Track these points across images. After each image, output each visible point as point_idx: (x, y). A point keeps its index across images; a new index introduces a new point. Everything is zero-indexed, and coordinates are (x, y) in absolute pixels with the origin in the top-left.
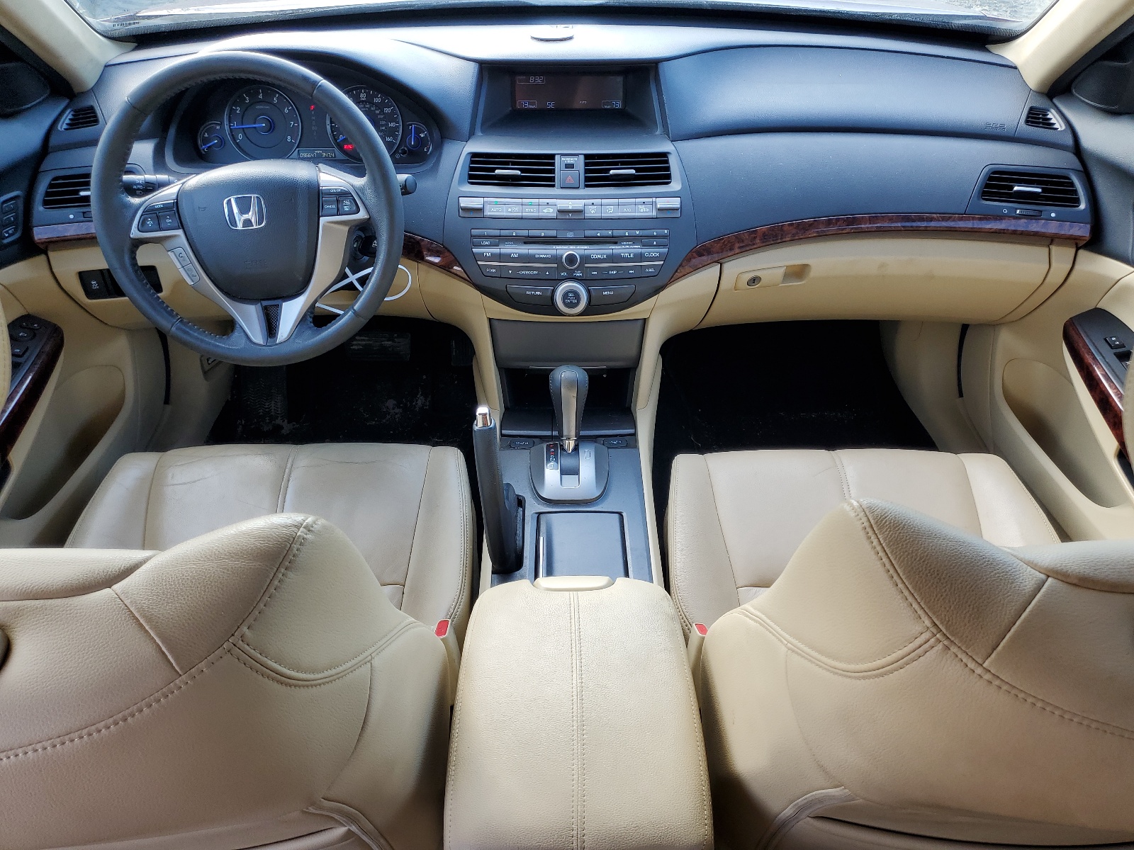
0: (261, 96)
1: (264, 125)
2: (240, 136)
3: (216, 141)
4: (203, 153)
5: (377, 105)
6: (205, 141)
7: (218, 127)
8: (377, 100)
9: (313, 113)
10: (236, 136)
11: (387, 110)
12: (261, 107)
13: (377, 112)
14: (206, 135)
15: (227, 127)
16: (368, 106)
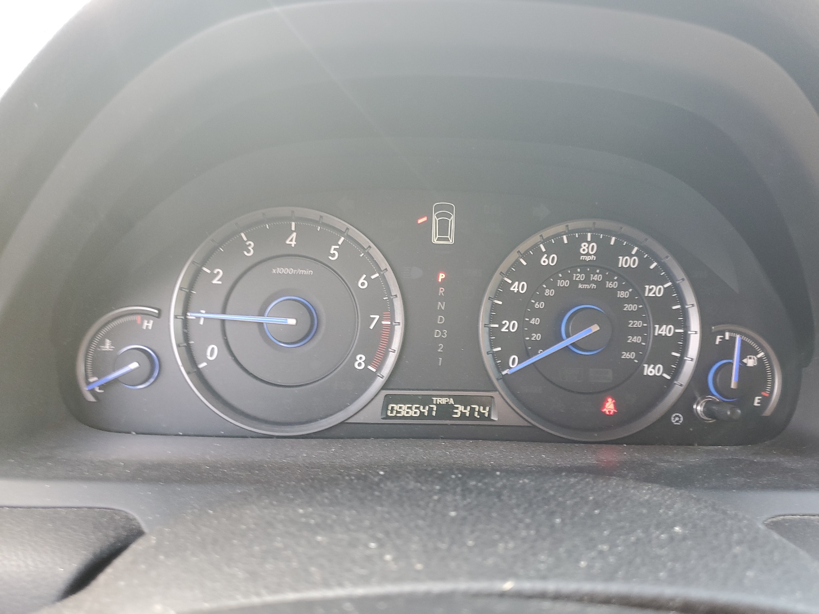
0: (292, 241)
1: (292, 322)
2: (212, 352)
3: (134, 365)
4: (91, 398)
5: (626, 277)
6: (100, 365)
7: (148, 324)
8: (627, 262)
9: (441, 291)
10: (197, 354)
11: (655, 291)
12: (290, 271)
13: (622, 294)
14: (108, 346)
15: (173, 325)
16: (597, 278)
